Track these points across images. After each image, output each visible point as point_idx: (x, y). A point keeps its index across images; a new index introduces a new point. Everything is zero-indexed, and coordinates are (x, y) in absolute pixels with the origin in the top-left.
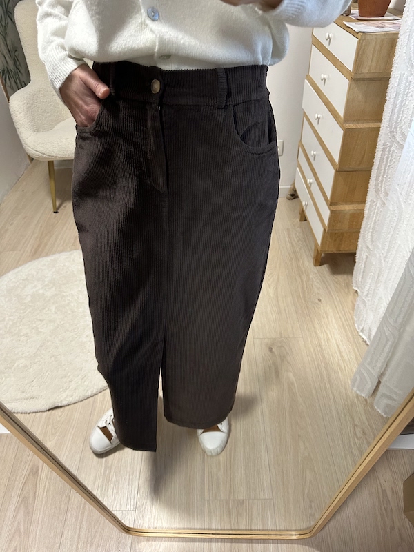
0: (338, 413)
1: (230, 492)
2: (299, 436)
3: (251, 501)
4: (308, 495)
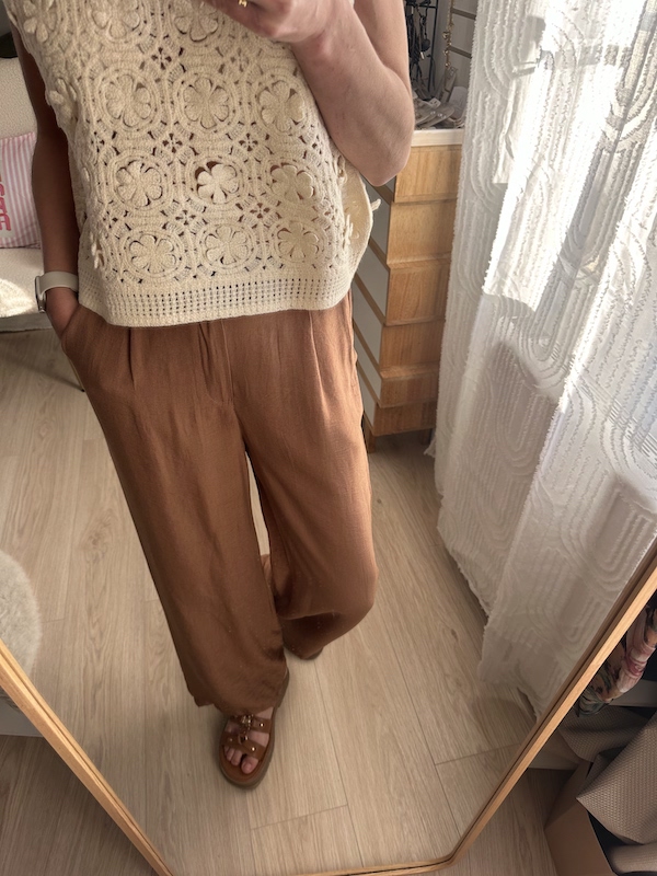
0: (421, 662)
1: (286, 810)
2: (373, 706)
3: (317, 816)
4: (395, 789)
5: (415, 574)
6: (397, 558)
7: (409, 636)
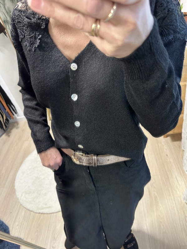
5: (177, 181)
6: (172, 175)
7: (174, 202)
